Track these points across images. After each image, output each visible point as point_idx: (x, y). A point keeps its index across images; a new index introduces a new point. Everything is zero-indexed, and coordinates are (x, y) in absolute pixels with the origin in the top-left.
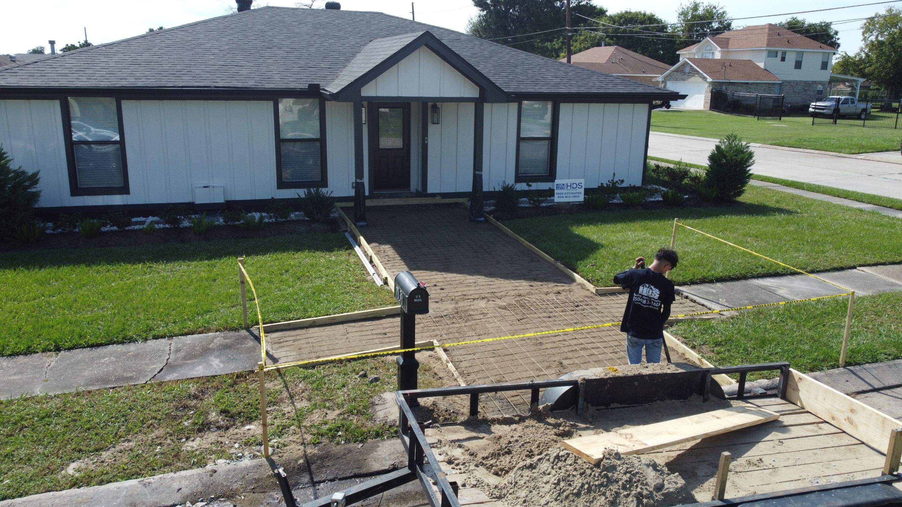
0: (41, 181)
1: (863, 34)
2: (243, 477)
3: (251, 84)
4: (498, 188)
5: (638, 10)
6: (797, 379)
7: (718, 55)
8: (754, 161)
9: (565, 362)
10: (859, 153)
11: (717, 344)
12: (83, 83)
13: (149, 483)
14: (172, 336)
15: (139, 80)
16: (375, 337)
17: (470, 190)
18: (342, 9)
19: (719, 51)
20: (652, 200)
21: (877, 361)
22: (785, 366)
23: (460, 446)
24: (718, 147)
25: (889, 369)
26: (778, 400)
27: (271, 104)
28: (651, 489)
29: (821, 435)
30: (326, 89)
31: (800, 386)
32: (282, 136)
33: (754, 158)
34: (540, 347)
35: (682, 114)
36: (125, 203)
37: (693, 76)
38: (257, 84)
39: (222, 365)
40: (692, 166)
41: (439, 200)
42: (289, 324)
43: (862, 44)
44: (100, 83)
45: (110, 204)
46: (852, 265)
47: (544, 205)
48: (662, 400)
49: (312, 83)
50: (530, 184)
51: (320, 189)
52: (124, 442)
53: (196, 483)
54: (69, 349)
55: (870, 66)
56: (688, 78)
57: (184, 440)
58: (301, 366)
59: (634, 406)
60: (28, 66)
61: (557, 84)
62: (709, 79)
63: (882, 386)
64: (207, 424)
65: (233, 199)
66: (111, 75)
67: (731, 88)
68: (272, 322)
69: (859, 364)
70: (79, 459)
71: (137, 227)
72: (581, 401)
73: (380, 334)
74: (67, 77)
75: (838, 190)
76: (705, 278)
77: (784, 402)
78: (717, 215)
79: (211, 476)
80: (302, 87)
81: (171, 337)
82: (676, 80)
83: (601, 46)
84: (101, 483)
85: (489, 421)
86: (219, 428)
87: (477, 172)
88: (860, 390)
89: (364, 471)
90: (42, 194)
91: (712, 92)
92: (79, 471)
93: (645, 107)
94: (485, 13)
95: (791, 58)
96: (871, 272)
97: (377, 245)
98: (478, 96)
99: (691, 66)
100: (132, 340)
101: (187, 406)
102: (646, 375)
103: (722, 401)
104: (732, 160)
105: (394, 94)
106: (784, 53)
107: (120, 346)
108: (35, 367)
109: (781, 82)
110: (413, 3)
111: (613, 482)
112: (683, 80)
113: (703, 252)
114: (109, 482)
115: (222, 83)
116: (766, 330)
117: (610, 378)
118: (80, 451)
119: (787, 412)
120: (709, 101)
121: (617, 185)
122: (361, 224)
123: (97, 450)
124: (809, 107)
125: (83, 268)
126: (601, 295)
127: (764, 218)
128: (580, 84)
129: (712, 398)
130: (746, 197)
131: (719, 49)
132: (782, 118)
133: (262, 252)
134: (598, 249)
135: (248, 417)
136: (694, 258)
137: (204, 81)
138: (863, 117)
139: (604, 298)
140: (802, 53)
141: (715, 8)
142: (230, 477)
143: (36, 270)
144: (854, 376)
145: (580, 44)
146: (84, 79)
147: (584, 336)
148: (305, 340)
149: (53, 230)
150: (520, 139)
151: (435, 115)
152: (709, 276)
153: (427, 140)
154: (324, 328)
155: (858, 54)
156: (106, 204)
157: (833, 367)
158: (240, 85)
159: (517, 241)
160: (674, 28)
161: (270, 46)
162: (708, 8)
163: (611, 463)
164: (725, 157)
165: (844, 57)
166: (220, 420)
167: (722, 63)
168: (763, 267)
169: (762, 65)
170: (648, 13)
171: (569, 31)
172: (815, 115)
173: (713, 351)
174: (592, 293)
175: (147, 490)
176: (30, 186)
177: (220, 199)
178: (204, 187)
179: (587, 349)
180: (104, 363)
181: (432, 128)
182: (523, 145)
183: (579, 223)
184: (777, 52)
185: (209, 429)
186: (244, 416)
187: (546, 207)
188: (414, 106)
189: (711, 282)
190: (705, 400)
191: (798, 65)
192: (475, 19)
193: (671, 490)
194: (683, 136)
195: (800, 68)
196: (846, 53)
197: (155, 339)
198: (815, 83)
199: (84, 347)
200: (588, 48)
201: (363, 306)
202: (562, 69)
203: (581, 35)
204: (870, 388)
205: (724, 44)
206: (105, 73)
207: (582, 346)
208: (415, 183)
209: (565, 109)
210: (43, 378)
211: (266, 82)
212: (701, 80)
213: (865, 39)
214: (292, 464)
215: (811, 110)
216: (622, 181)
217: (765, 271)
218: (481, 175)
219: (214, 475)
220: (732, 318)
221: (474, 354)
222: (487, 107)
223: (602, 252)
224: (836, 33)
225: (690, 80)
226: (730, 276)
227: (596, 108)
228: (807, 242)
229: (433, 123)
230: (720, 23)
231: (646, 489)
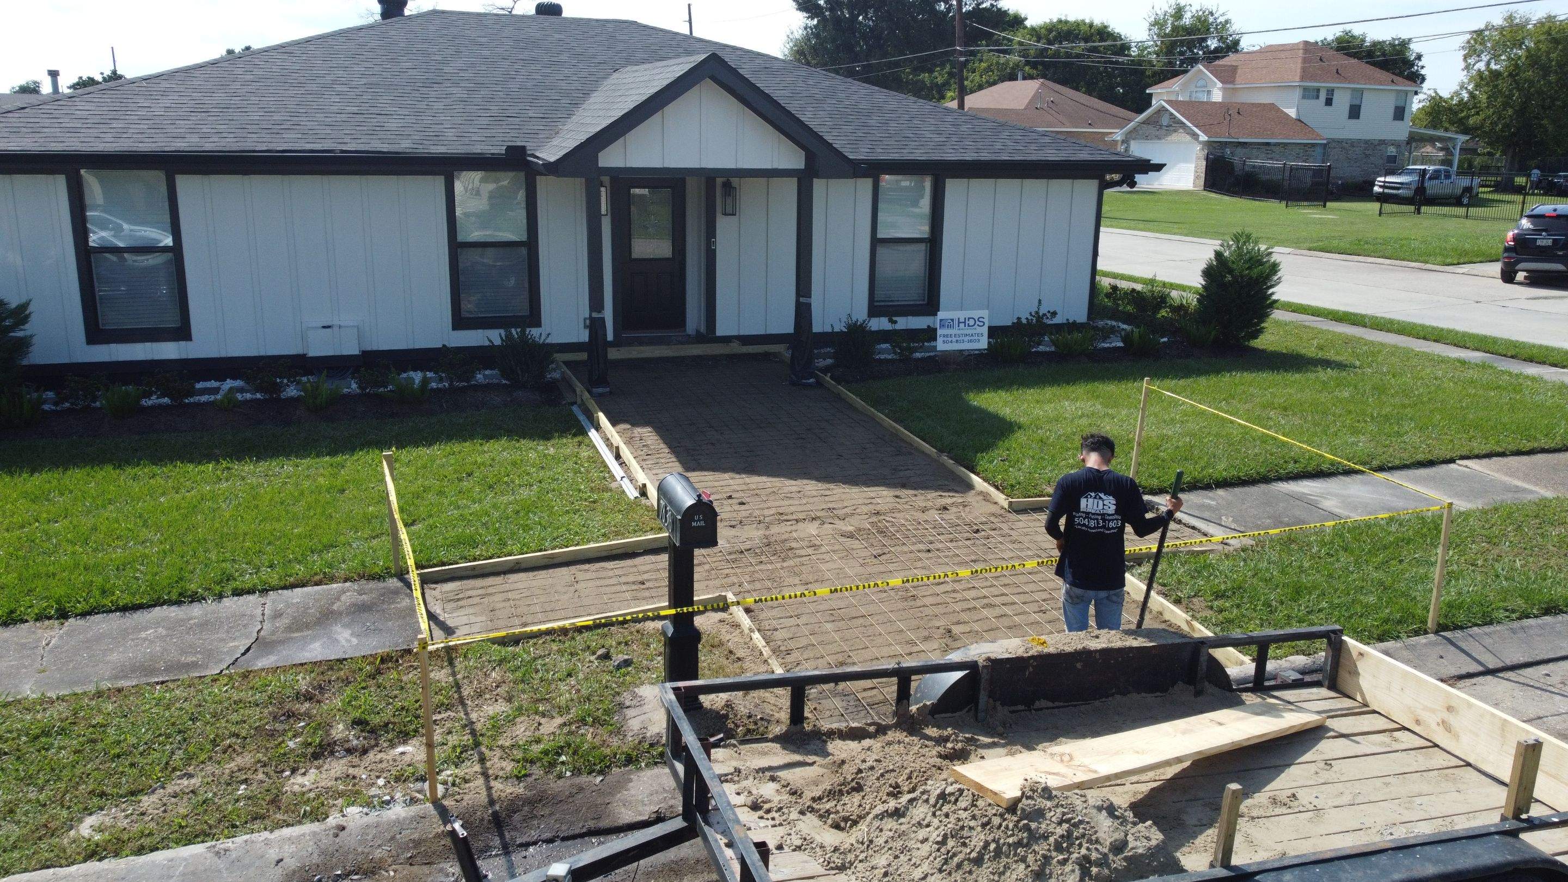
0: (33, 318)
1: (1465, 58)
2: (393, 838)
3: (404, 145)
4: (839, 327)
5: (1080, 18)
6: (1355, 654)
7: (1217, 96)
8: (1280, 278)
9: (956, 630)
10: (1459, 264)
11: (1219, 595)
12: (108, 145)
13: (226, 850)
14: (267, 591)
15: (206, 140)
16: (624, 588)
17: (790, 330)
18: (564, 15)
19: (1219, 89)
20: (1106, 345)
21: (1491, 623)
22: (1334, 632)
23: (773, 779)
24: (1218, 255)
25: (1512, 635)
26: (1324, 692)
27: (440, 181)
28: (1106, 850)
29: (1397, 751)
30: (538, 154)
31: (1361, 666)
32: (461, 238)
33: (1279, 274)
34: (913, 603)
35: (1157, 197)
36: (184, 356)
37: (1175, 131)
38: (415, 146)
39: (355, 641)
40: (1173, 286)
41: (736, 348)
42: (474, 568)
43: (1462, 76)
44: (136, 145)
45: (157, 357)
46: (1448, 457)
47: (918, 355)
48: (1124, 694)
49: (513, 144)
50: (894, 319)
51: (528, 330)
52: (180, 777)
53: (310, 849)
54: (84, 614)
55: (1478, 113)
56: (1166, 135)
57: (288, 773)
58: (494, 641)
59: (1075, 706)
60: (10, 115)
61: (941, 145)
62: (1203, 137)
63: (1500, 665)
64: (329, 745)
65: (375, 348)
66: (158, 131)
67: (1239, 151)
68: (443, 564)
69: (1461, 628)
70: (102, 809)
71: (204, 398)
72: (983, 697)
73: (634, 583)
74: (78, 135)
75: (1423, 327)
76: (1197, 482)
77: (1333, 694)
78: (1218, 372)
79: (336, 836)
80: (496, 152)
81: (264, 592)
82: (1147, 138)
83: (1016, 79)
84: (140, 851)
85: (824, 734)
86: (349, 751)
87: (802, 300)
88: (1463, 671)
89: (605, 823)
90: (35, 340)
91: (1207, 159)
92: (100, 830)
93: (1093, 185)
94: (815, 22)
95: (1342, 101)
96: (1481, 469)
97: (629, 426)
98: (803, 167)
99: (1172, 114)
100: (195, 598)
101: (294, 714)
102: (1096, 651)
103: (1228, 694)
104: (1242, 276)
105: (656, 163)
106: (1331, 92)
107: (174, 608)
108: (23, 646)
109: (1325, 142)
110: (689, 5)
111: (1039, 838)
112: (1158, 138)
113: (1192, 435)
114: (154, 849)
115: (354, 145)
116: (1301, 569)
117: (1032, 657)
118: (102, 795)
119: (1339, 713)
120: (1203, 175)
121: (1045, 321)
122: (600, 390)
123: (133, 793)
124: (1374, 185)
125: (108, 471)
126: (1018, 512)
127: (1297, 376)
128: (979, 145)
129: (1210, 688)
130: (1267, 340)
131: (1219, 85)
132: (1328, 204)
133: (427, 441)
134: (1013, 432)
135: (401, 732)
136: (1177, 447)
137: (322, 141)
138: (1465, 201)
139: (1022, 517)
140: (1361, 91)
141: (1211, 13)
142: (370, 837)
143: (25, 475)
144: (1453, 648)
145: (981, 76)
146: (108, 137)
147: (989, 584)
148: (500, 595)
149: (56, 404)
150: (876, 242)
151: (729, 201)
152: (1204, 477)
153: (715, 243)
154: (536, 573)
155: (1457, 93)
156: (149, 357)
157: (1417, 633)
158: (385, 147)
159: (873, 419)
160: (1142, 49)
161: (439, 79)
162: (1200, 13)
163: (1035, 805)
164: (1231, 271)
165: (1433, 98)
166: (351, 738)
167: (1224, 108)
168: (1296, 462)
169: (1292, 112)
170: (1097, 22)
171: (961, 53)
172: (1383, 198)
173: (1211, 608)
174: (1003, 508)
175: (221, 864)
176: (13, 328)
177: (351, 348)
178: (324, 327)
179: (994, 606)
180: (145, 639)
181: (724, 225)
182: (882, 251)
183: (981, 386)
184: (1318, 90)
185: (332, 753)
186: (393, 730)
187: (922, 359)
188: (691, 183)
189: (1208, 487)
190: (1198, 693)
191: (1355, 112)
192: (799, 33)
193: (1140, 851)
194: (1158, 235)
195: (1358, 117)
196: (1436, 92)
197: (237, 595)
198: (1382, 142)
199: (111, 611)
200: (994, 83)
201: (604, 535)
202: (949, 119)
203: (981, 61)
204: (1481, 669)
205: (1227, 77)
206: (146, 127)
207: (985, 601)
208: (694, 319)
209: (954, 189)
210: (37, 665)
211: (431, 143)
212: (1188, 138)
213: (1467, 68)
214: (479, 813)
215: (1376, 189)
216: (1054, 314)
217: (1297, 468)
218: (810, 305)
219: (342, 834)
220: (1243, 550)
221: (798, 616)
222: (819, 186)
223: (1020, 437)
224: (1419, 57)
225: (1169, 138)
226: (1239, 478)
227: (1008, 187)
228: (1372, 416)
229: (725, 214)
230: (1221, 39)
231: (1096, 849)
